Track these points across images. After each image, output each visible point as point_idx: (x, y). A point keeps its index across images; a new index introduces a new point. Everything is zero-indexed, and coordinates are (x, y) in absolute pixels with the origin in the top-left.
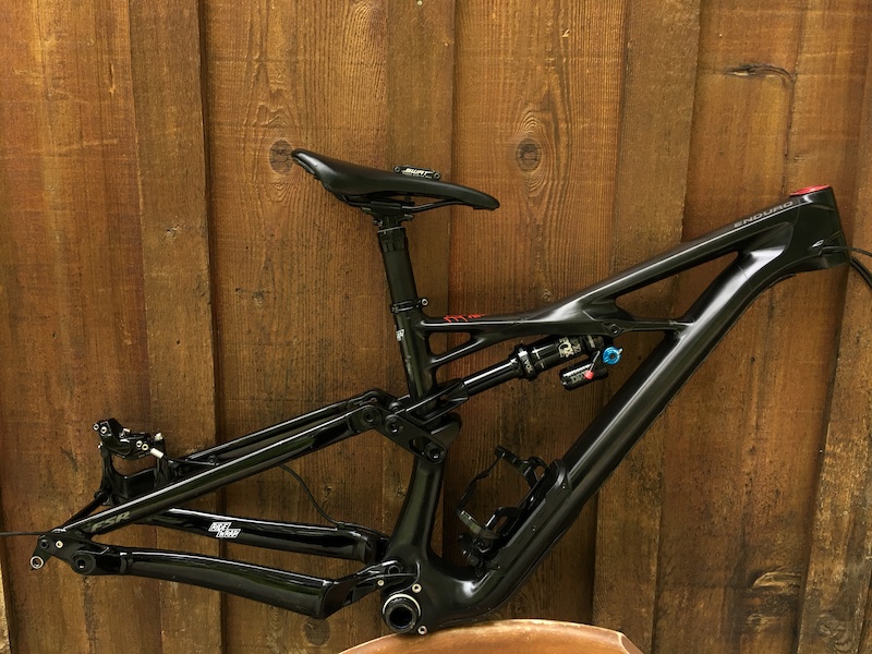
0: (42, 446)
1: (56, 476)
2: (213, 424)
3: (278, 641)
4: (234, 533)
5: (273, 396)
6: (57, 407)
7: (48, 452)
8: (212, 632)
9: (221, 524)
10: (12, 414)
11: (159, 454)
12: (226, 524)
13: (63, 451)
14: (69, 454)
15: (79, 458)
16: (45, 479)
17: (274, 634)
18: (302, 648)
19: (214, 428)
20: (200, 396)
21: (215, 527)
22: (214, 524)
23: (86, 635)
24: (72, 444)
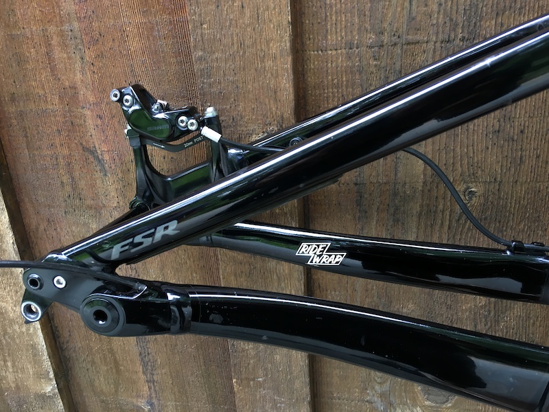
0: (57, 141)
1: (82, 184)
2: (291, 90)
3: (382, 395)
4: (337, 258)
5: (385, 38)
6: (67, 84)
7: (66, 152)
8: (297, 384)
9: (314, 245)
10: (13, 99)
11: (214, 136)
12: (322, 245)
13: (85, 149)
14: (92, 152)
15: (106, 157)
16: (68, 188)
17: (377, 387)
18: (415, 405)
19: (292, 97)
20: (268, 43)
21: (305, 250)
22: (304, 245)
23: (143, 377)
24: (94, 137)
